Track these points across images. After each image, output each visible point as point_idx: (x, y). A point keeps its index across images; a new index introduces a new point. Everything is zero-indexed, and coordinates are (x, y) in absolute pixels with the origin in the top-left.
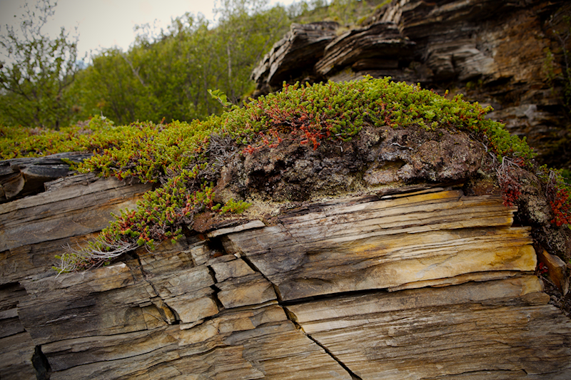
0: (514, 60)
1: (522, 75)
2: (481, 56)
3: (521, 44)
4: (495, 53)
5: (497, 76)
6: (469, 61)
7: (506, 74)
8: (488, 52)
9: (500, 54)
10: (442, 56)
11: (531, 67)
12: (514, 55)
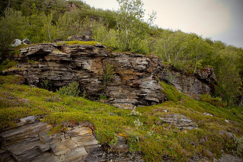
0: (95, 68)
1: (96, 72)
2: (88, 65)
3: (97, 65)
4: (91, 65)
5: (91, 71)
6: (85, 65)
7: (93, 71)
8: (90, 64)
9: (92, 66)
10: (79, 63)
11: (98, 71)
12: (95, 67)
